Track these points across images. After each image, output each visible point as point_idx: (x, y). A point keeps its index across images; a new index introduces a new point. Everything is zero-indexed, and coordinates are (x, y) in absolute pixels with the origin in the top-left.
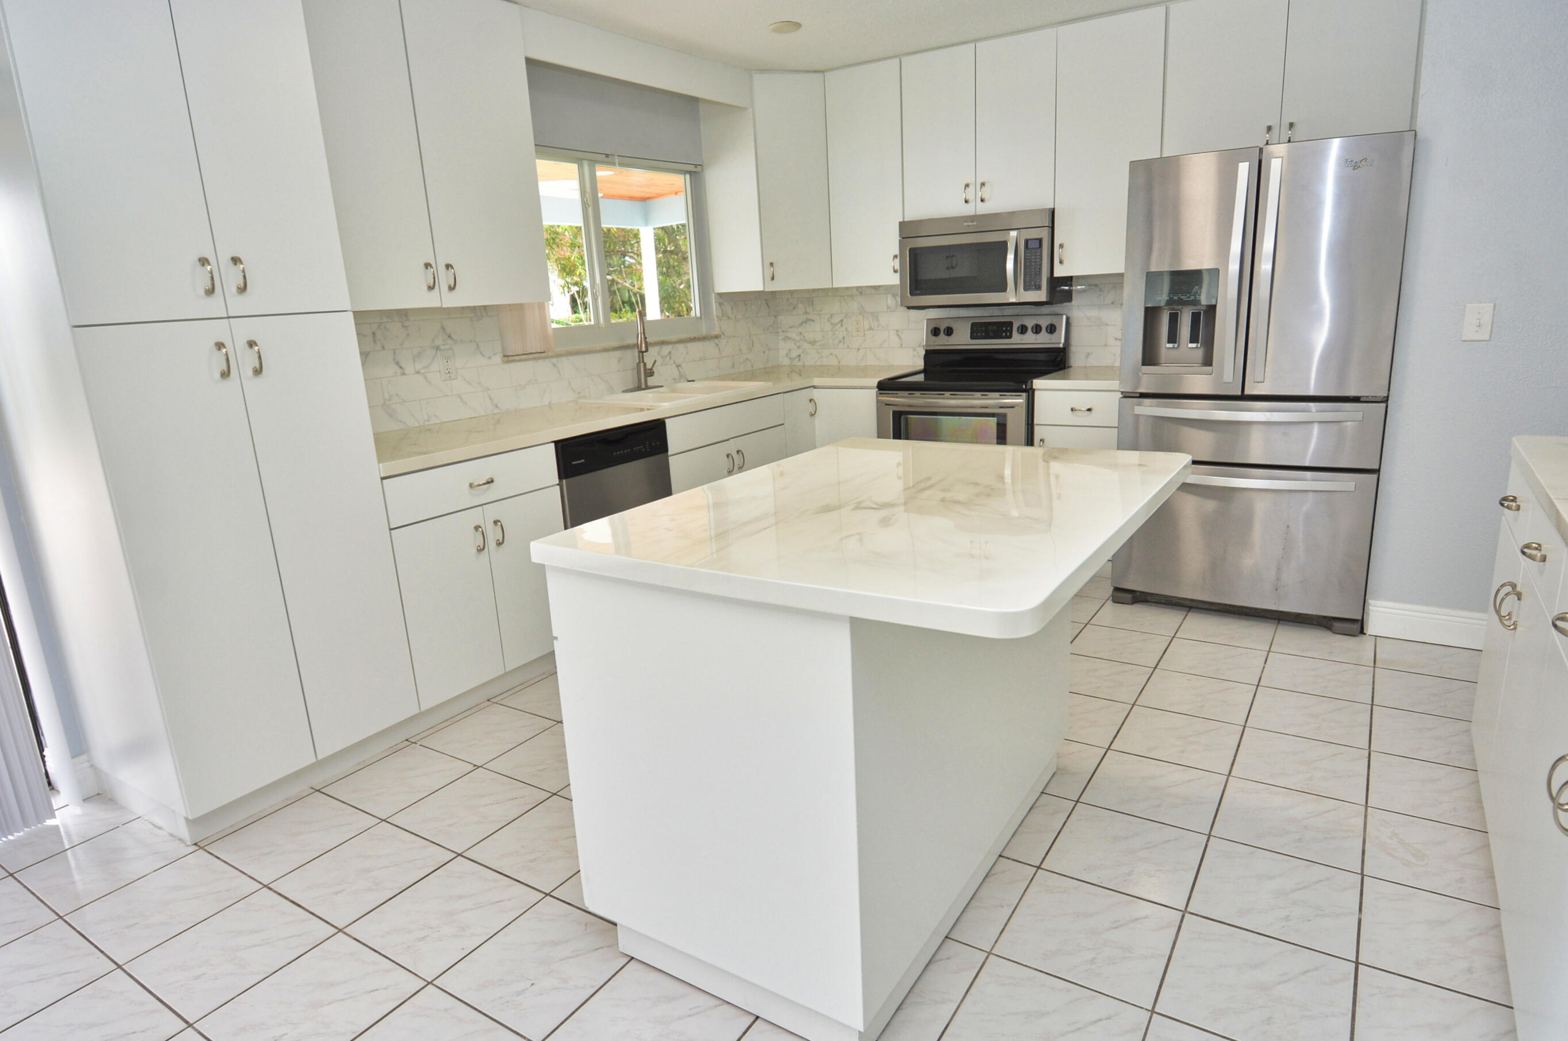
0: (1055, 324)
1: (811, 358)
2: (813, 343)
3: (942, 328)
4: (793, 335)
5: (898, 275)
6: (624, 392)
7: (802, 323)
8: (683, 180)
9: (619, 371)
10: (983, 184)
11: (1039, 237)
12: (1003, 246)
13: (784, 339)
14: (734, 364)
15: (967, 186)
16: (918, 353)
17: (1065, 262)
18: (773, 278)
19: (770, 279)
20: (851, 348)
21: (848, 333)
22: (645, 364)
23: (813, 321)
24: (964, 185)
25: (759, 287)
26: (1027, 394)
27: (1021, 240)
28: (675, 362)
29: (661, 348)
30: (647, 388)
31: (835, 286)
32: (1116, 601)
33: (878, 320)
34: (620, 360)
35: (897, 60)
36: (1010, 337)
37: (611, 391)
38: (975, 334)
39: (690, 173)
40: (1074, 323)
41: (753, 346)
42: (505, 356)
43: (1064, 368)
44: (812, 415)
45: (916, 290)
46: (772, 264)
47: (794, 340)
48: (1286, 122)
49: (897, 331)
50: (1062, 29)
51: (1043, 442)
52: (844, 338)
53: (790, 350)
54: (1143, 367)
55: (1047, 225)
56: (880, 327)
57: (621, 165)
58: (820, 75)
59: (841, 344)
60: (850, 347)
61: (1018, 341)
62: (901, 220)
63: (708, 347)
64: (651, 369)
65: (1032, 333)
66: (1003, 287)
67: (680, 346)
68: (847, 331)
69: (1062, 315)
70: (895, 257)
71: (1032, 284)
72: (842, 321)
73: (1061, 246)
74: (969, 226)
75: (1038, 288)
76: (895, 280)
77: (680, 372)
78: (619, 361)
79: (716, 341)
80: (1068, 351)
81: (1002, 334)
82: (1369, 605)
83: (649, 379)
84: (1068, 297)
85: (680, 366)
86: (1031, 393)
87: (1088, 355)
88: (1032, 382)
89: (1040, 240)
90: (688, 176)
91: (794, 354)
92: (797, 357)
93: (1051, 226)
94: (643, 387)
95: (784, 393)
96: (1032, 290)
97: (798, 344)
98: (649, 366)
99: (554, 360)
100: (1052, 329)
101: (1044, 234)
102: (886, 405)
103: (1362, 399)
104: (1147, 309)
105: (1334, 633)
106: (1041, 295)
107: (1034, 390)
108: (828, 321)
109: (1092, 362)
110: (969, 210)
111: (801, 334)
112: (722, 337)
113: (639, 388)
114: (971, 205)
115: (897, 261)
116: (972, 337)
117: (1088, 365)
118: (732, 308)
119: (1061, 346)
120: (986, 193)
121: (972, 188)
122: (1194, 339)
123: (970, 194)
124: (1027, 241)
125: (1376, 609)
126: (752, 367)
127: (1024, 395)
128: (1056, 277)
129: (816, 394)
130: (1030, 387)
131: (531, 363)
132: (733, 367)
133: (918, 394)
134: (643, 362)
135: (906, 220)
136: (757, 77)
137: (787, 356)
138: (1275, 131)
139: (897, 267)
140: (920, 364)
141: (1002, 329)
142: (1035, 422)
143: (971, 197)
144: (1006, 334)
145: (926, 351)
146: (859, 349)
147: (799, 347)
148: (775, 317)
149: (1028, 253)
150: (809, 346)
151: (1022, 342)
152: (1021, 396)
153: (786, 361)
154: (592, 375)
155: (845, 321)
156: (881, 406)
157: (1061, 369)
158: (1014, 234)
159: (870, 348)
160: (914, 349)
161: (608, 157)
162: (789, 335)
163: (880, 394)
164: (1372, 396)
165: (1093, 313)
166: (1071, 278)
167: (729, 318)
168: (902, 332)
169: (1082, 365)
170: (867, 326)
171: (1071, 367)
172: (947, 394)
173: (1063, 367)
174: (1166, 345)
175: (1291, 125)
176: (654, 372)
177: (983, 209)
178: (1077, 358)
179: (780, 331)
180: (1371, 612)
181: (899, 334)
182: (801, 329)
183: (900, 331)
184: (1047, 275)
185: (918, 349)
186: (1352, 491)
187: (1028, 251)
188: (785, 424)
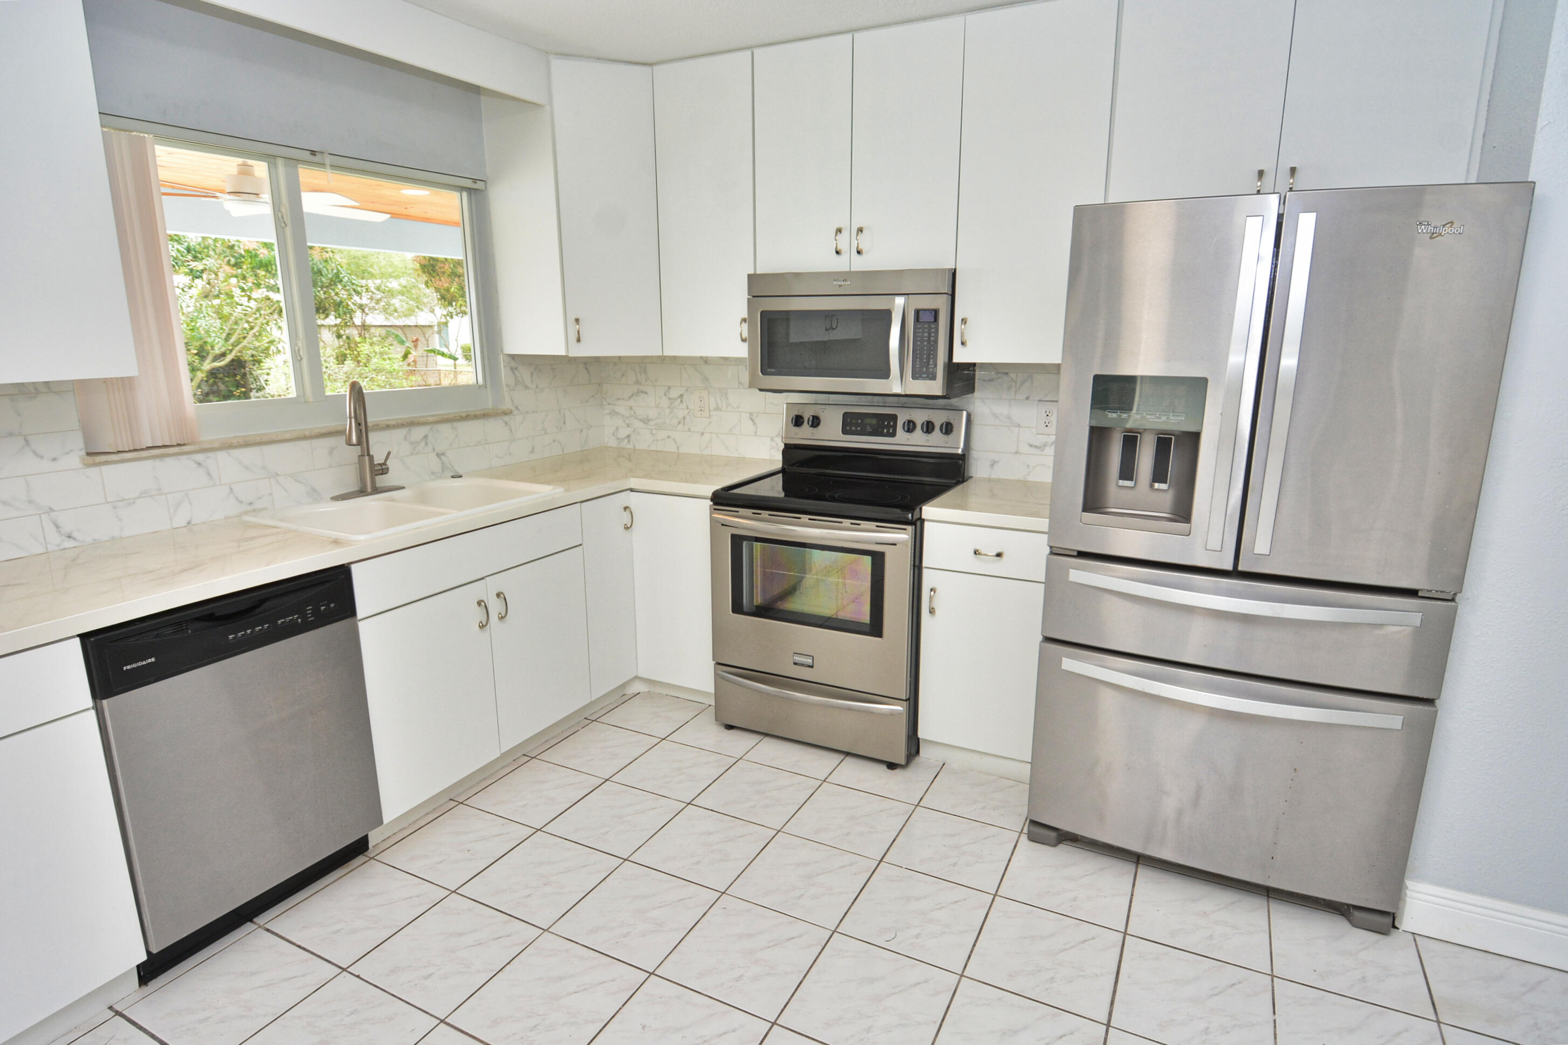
0: (952, 422)
1: (644, 440)
2: (646, 421)
3: (807, 416)
4: (621, 409)
5: (746, 345)
6: (336, 498)
7: (632, 395)
8: (457, 201)
9: (330, 467)
10: (860, 230)
11: (933, 307)
12: (886, 316)
13: (610, 413)
14: (533, 449)
15: (839, 231)
16: (777, 444)
17: (968, 343)
18: (579, 340)
19: (575, 340)
20: (693, 432)
21: (689, 412)
22: (371, 458)
23: (646, 393)
24: (835, 229)
25: (561, 352)
26: (914, 527)
27: (910, 309)
28: (434, 449)
29: (410, 430)
30: (376, 490)
31: (667, 353)
32: (1032, 838)
33: (727, 398)
34: (331, 451)
35: (749, 53)
36: (893, 435)
37: (314, 495)
38: (848, 428)
39: (470, 190)
40: (976, 421)
41: (565, 423)
42: (89, 454)
43: (963, 482)
44: (627, 528)
45: (770, 367)
46: (577, 320)
47: (623, 416)
48: (1286, 166)
49: (751, 414)
50: (971, 18)
51: (935, 592)
52: (684, 418)
53: (617, 429)
54: (1083, 513)
55: (946, 291)
56: (729, 408)
57: (334, 167)
58: (647, 69)
59: (681, 426)
60: (691, 430)
61: (903, 441)
62: (752, 272)
63: (494, 428)
64: (385, 464)
65: (921, 432)
66: (884, 373)
67: (445, 429)
68: (688, 408)
69: (963, 410)
70: (744, 320)
71: (922, 371)
72: (681, 396)
73: (964, 321)
74: (840, 286)
75: (933, 378)
76: (742, 351)
77: (443, 463)
78: (331, 453)
79: (506, 418)
80: (968, 457)
81: (883, 431)
82: (1407, 888)
83: (378, 478)
84: (970, 388)
85: (443, 454)
86: (918, 525)
87: (993, 464)
88: (921, 509)
89: (936, 312)
90: (465, 195)
91: (623, 433)
92: (626, 438)
93: (950, 293)
94: (369, 490)
95: (581, 502)
96: (924, 378)
97: (627, 421)
98: (378, 459)
99: (200, 457)
100: (948, 429)
101: (941, 303)
102: (722, 525)
103: (1420, 594)
104: (1092, 429)
105: (1353, 925)
106: (935, 387)
107: (924, 520)
108: (665, 394)
109: (1000, 473)
110: (840, 265)
111: (631, 408)
112: (516, 412)
113: (362, 492)
114: (844, 257)
115: (745, 326)
116: (845, 431)
117: (994, 476)
118: (532, 374)
119: (960, 451)
120: (864, 241)
121: (845, 233)
122: (1159, 475)
123: (843, 242)
124: (917, 312)
125: (1416, 895)
126: (563, 451)
127: (910, 528)
128: (955, 363)
129: (633, 500)
130: (919, 516)
131: (149, 463)
132: (532, 452)
133: (765, 514)
134: (369, 455)
135: (758, 272)
136: (558, 65)
137: (613, 434)
138: (1269, 179)
139: (745, 335)
140: (776, 461)
141: (885, 425)
142: (924, 564)
143: (843, 246)
144: (888, 431)
145: (786, 445)
146: (702, 434)
147: (628, 426)
148: (599, 385)
149: (919, 329)
150: (641, 424)
151: (908, 443)
152: (905, 529)
153: (613, 443)
154: (278, 475)
155: (685, 396)
156: (715, 526)
157: (958, 483)
158: (900, 301)
159: (717, 433)
160: (772, 440)
161: (315, 155)
162: (617, 409)
163: (715, 509)
164: (1437, 591)
165: (1002, 409)
166: (974, 364)
167: (527, 387)
168: (757, 416)
169: (986, 476)
170: (713, 405)
171: (972, 477)
172: (805, 518)
173: (961, 480)
174: (1117, 482)
175: (1293, 170)
176: (388, 468)
177: (860, 264)
178: (978, 468)
179: (605, 403)
180: (1408, 899)
181: (754, 418)
182: (632, 403)
183: (755, 415)
184: (944, 359)
185: (776, 439)
186: (1397, 730)
187: (919, 326)
188: (584, 545)
